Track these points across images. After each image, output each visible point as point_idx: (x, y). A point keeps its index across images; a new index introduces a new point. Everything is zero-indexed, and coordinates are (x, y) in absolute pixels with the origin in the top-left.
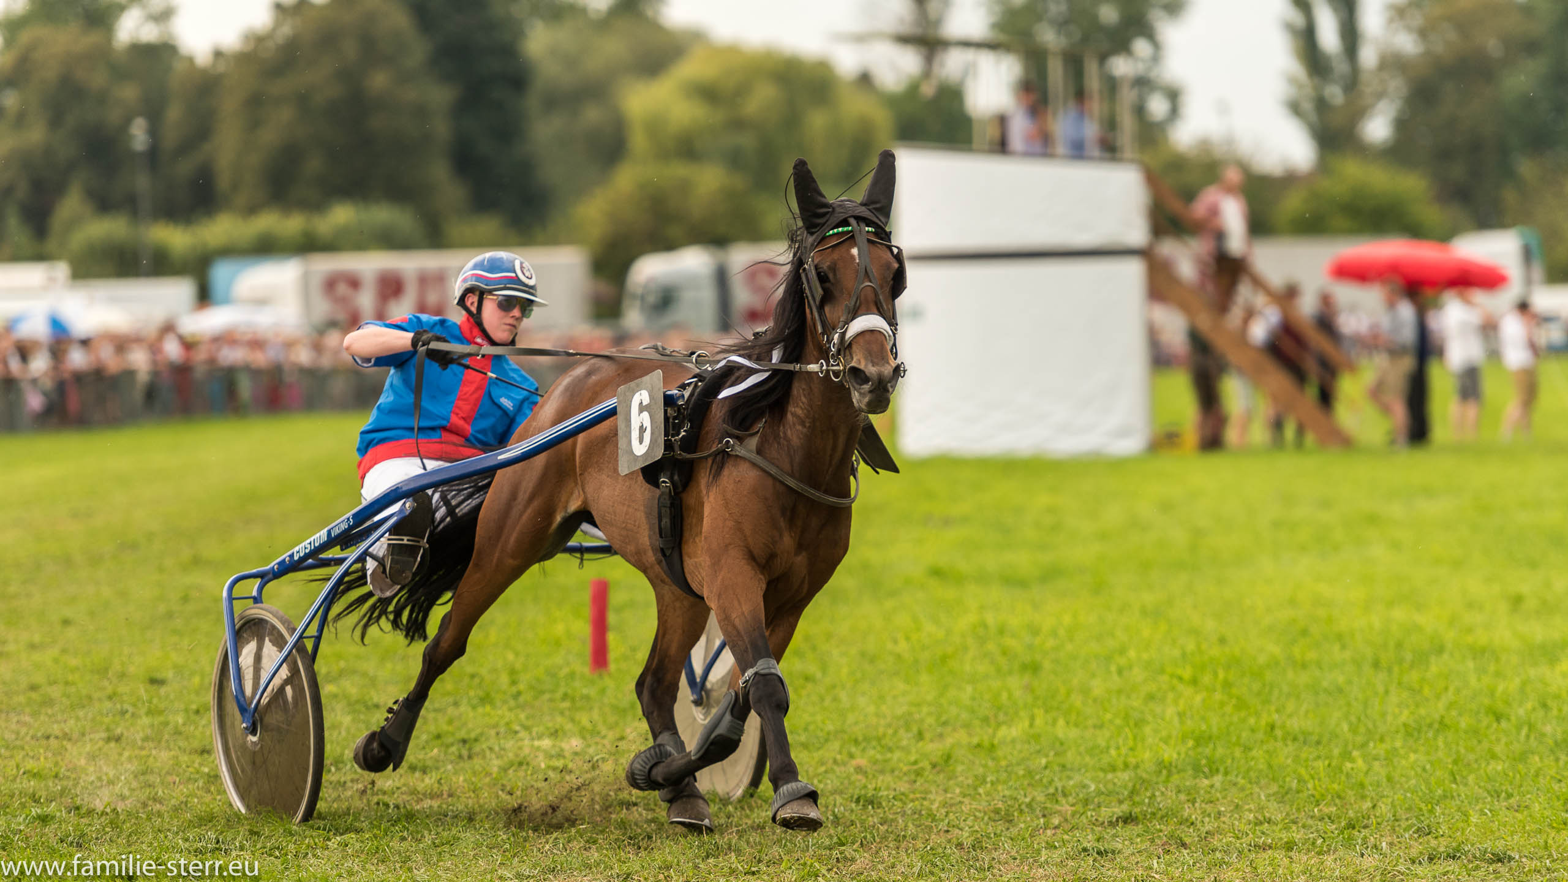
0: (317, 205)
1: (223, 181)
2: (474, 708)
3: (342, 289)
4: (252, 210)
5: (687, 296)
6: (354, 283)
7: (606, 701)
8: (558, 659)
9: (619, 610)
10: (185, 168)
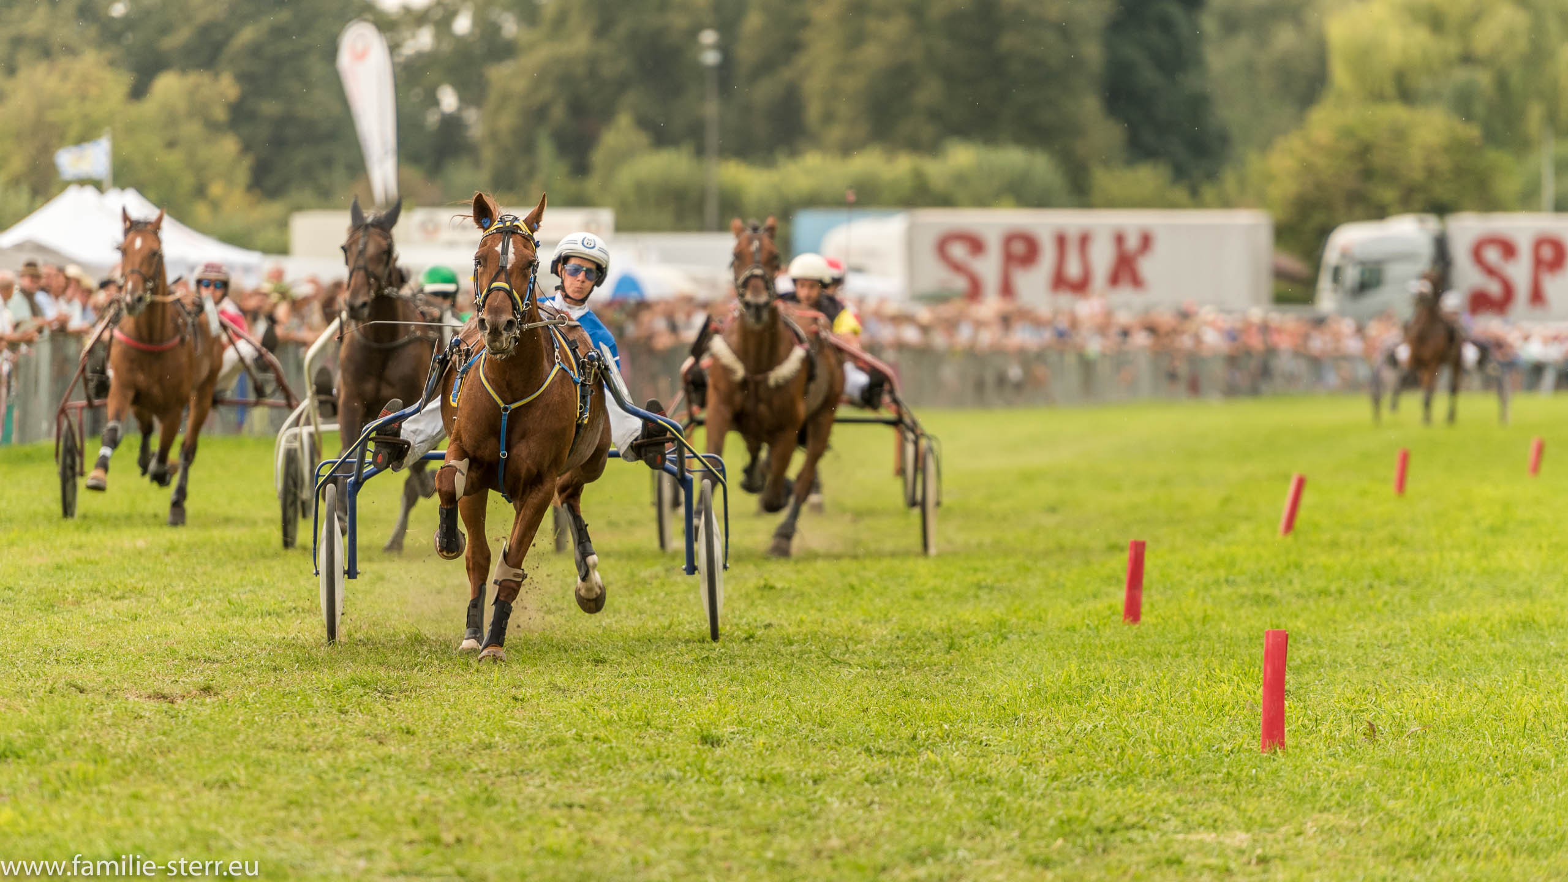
0: (932, 148)
1: (813, 111)
2: (1111, 787)
3: (958, 251)
4: (846, 149)
5: (1393, 271)
6: (976, 245)
7: (1280, 785)
8: (1218, 730)
9: (1298, 671)
10: (765, 91)
